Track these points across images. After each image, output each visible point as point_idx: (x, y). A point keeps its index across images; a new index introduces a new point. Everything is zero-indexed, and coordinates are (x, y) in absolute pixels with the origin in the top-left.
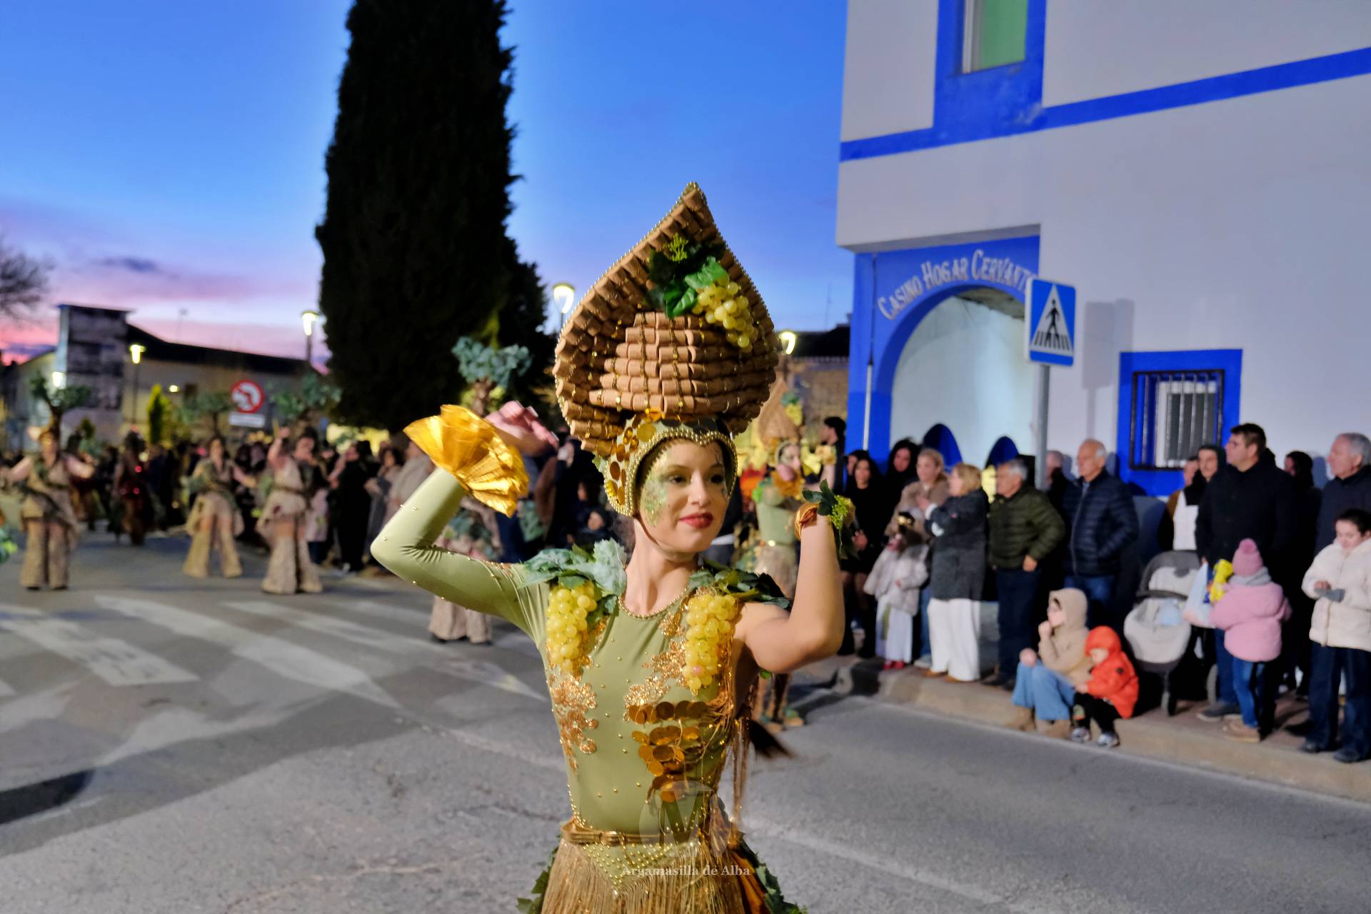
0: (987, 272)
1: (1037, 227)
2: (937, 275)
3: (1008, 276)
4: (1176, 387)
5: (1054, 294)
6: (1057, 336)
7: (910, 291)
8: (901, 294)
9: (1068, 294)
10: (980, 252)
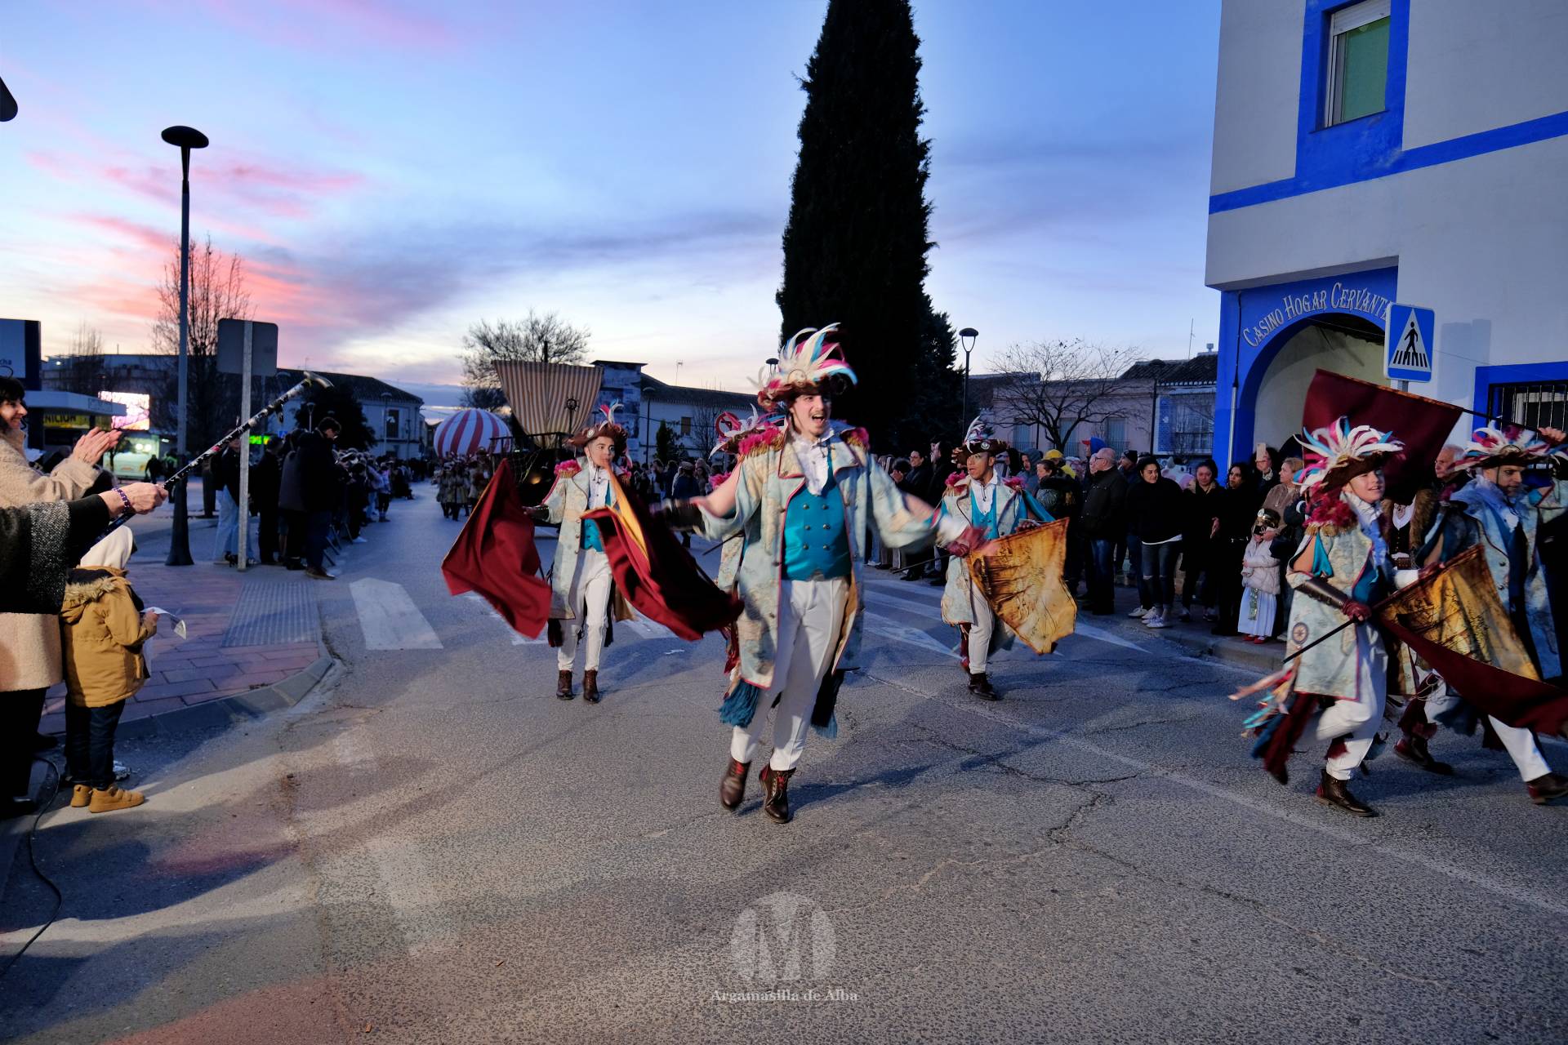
0: (1346, 301)
1: (1396, 258)
2: (1299, 307)
3: (1365, 305)
4: (1533, 398)
5: (1413, 318)
6: (1415, 354)
7: (1273, 322)
8: (1265, 324)
9: (1426, 318)
10: (1340, 285)
